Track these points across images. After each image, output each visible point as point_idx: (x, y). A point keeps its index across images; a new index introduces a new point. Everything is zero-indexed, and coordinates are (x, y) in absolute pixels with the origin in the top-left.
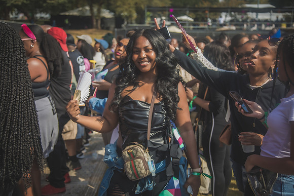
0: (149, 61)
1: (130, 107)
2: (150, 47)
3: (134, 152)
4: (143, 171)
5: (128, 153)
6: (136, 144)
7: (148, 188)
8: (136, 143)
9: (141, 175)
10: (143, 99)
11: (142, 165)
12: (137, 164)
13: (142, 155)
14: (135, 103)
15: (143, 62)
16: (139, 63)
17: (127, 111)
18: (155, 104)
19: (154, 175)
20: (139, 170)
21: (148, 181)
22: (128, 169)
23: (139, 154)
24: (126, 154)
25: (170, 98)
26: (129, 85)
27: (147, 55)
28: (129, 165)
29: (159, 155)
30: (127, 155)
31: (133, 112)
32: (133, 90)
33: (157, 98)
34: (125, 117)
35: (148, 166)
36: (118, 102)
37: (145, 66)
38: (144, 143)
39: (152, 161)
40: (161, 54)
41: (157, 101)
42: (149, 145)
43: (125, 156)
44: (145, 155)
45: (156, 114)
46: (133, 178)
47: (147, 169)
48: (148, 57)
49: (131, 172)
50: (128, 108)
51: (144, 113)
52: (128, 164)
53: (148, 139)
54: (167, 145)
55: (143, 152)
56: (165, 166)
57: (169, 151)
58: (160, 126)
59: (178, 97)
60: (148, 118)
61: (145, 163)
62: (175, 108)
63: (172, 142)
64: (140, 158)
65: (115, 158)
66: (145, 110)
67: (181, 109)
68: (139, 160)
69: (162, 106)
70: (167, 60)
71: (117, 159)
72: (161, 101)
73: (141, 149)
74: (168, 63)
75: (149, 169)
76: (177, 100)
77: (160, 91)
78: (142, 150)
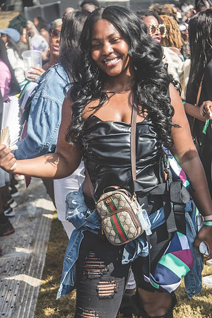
0: (118, 58)
1: (100, 133)
2: (117, 35)
3: (115, 201)
4: (133, 230)
5: (105, 204)
6: (115, 190)
7: (141, 253)
8: (116, 187)
9: (130, 236)
10: (118, 118)
11: (129, 221)
12: (122, 219)
13: (127, 205)
15: (110, 60)
16: (104, 62)
17: (96, 139)
18: (138, 124)
19: (149, 233)
20: (125, 228)
21: (140, 243)
22: (108, 230)
23: (122, 204)
24: (102, 205)
25: (160, 112)
26: (94, 98)
27: (114, 49)
28: (109, 223)
29: (154, 202)
30: (105, 208)
31: (105, 140)
32: (100, 106)
33: (139, 114)
34: (94, 149)
35: (139, 221)
36: (79, 127)
37: (113, 66)
39: (144, 213)
40: (136, 43)
41: (139, 119)
42: (137, 188)
43: (101, 209)
44: (133, 204)
45: (141, 139)
46: (118, 241)
47: (138, 225)
48: (116, 51)
49: (113, 233)
50: (97, 135)
51: (122, 139)
52: (108, 221)
53: (134, 179)
54: (163, 186)
56: (163, 216)
57: (167, 193)
58: (149, 158)
59: (172, 108)
60: (129, 147)
61: (135, 217)
62: (169, 125)
63: (171, 180)
64: (125, 209)
65: (85, 213)
66: (124, 135)
67: (179, 126)
68: (124, 213)
69: (150, 125)
70: (146, 51)
71: (88, 215)
72: (145, 118)
73: (125, 196)
74: (149, 56)
75: (140, 226)
76: (171, 111)
77: (144, 102)
78: (127, 198)
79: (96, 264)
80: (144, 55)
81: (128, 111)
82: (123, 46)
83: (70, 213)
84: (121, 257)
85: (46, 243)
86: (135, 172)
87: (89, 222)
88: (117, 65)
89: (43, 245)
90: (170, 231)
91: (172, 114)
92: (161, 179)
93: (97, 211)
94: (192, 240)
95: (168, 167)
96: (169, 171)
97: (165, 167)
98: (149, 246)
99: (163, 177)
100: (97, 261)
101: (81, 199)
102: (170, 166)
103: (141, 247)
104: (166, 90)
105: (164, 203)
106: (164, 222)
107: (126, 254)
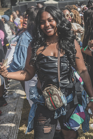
0: (52, 28)
3: (51, 91)
4: (59, 103)
5: (47, 92)
6: (51, 86)
7: (63, 114)
8: (51, 85)
9: (58, 106)
11: (57, 99)
12: (54, 99)
13: (56, 93)
14: (47, 58)
15: (48, 29)
16: (46, 30)
18: (61, 57)
19: (66, 105)
20: (56, 103)
21: (62, 109)
22: (48, 103)
23: (54, 92)
25: (71, 52)
26: (41, 46)
27: (50, 24)
29: (68, 91)
30: (46, 94)
31: (47, 64)
32: (44, 49)
33: (61, 53)
34: (41, 68)
35: (61, 100)
36: (35, 59)
37: (50, 32)
38: (57, 84)
39: (63, 96)
40: (60, 21)
41: (61, 55)
42: (61, 85)
43: (45, 94)
44: (59, 92)
45: (62, 64)
46: (52, 108)
47: (61, 101)
48: (51, 25)
49: (50, 105)
50: (43, 62)
51: (54, 64)
52: (48, 100)
53: (59, 81)
54: (72, 84)
55: (57, 91)
56: (72, 98)
57: (74, 87)
58: (66, 72)
59: (76, 50)
60: (57, 67)
61: (60, 98)
62: (74, 58)
63: (75, 82)
64: (55, 94)
65: (38, 96)
66: (55, 62)
67: (79, 58)
68: (55, 96)
69: (66, 57)
70: (64, 25)
71: (39, 97)
72: (64, 55)
73: (55, 89)
74: (65, 27)
75: (62, 102)
76: (75, 51)
77: (63, 48)
79: (43, 119)
80: (63, 27)
81: (57, 51)
82: (54, 23)
83: (31, 96)
84: (54, 115)
85: (21, 110)
86: (60, 78)
87: (40, 100)
88: (52, 31)
89: (20, 110)
90: (75, 104)
91: (76, 53)
92: (71, 81)
93: (43, 95)
94: (85, 108)
95: (74, 76)
96: (75, 77)
97: (73, 76)
98: (66, 111)
99: (72, 80)
100: (43, 117)
101: (36, 90)
102: (75, 76)
103: (63, 111)
104: (73, 42)
105: (73, 92)
106: (72, 100)
107: (56, 114)
